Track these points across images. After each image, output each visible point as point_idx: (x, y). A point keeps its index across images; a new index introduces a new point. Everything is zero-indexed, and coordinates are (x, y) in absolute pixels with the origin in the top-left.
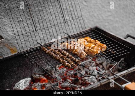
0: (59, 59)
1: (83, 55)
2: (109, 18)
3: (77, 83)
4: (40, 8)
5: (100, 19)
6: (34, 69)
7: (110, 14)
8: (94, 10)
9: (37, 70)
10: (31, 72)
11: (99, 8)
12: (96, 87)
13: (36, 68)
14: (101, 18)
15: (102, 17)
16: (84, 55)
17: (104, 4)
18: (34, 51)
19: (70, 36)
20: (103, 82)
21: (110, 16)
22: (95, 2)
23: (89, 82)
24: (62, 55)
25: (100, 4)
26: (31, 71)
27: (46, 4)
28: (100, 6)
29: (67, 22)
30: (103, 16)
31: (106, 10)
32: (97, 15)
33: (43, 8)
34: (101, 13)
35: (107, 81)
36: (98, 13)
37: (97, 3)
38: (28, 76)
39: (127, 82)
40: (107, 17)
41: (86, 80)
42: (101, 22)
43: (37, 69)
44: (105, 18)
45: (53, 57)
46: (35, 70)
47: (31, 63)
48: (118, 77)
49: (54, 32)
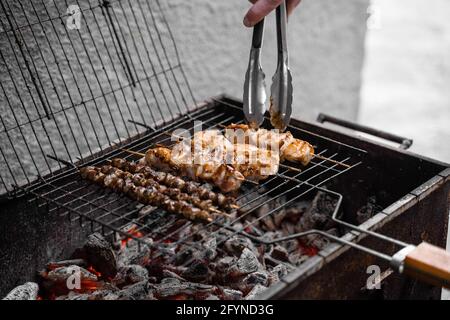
0: (163, 200)
1: (233, 180)
2: (226, 74)
3: (204, 279)
4: (30, 43)
5: (201, 79)
6: (45, 252)
7: (227, 60)
8: (187, 48)
9: (53, 254)
10: (37, 262)
11: (200, 40)
12: (313, 271)
13: (50, 245)
14: (204, 73)
15: (207, 69)
16: (236, 179)
17: (211, 30)
18: (58, 183)
19: (151, 130)
20: (331, 255)
21: (227, 66)
22: (189, 23)
23: (243, 270)
24: (163, 188)
25: (202, 27)
26: (35, 257)
27: (49, 30)
28: (202, 35)
29: (137, 84)
30: (212, 67)
31: (217, 47)
32: (195, 63)
33: (39, 42)
34: (203, 56)
35: (338, 250)
36: (196, 58)
37: (193, 26)
38: (26, 277)
39: (403, 247)
40: (220, 70)
41: (227, 265)
42: (205, 87)
43: (54, 250)
44: (215, 74)
45: (136, 195)
46: (49, 253)
47: (35, 232)
48: (364, 235)
49: (72, 125)
